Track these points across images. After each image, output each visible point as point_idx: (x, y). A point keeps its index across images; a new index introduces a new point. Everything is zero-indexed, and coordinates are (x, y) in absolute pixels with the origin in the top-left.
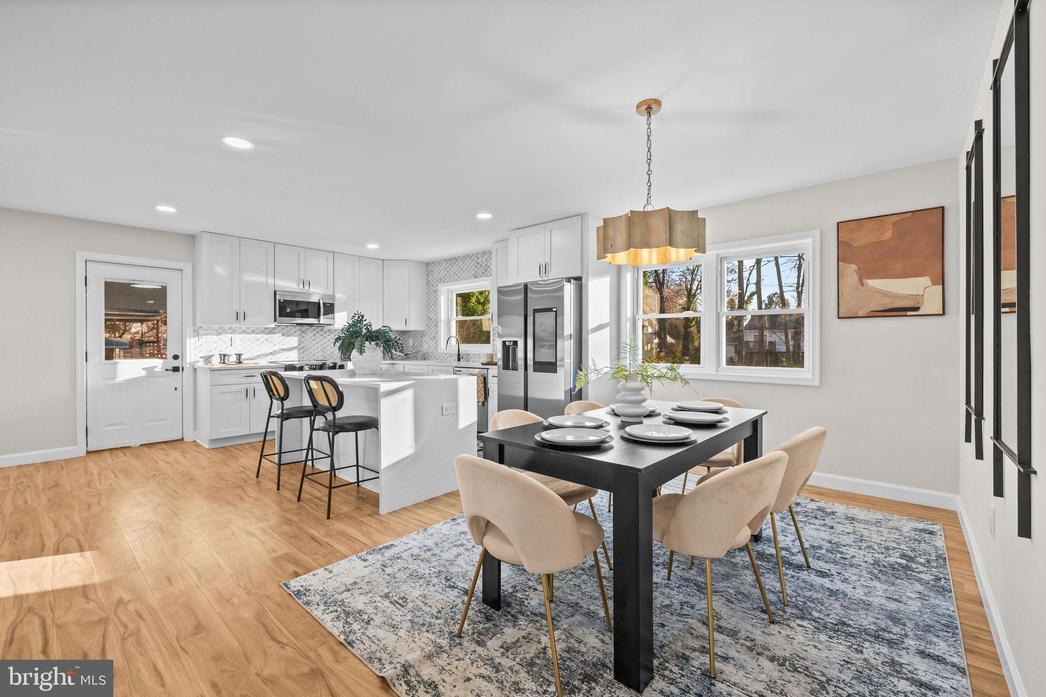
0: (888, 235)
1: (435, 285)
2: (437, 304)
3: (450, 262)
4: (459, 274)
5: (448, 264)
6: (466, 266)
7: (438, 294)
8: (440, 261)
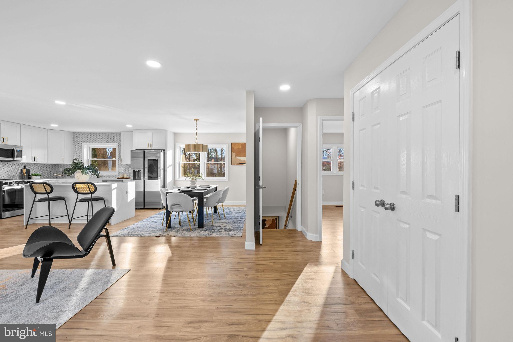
0: (240, 147)
1: (80, 144)
2: (82, 152)
3: (91, 134)
4: (97, 140)
5: (89, 135)
6: (101, 137)
7: (82, 148)
8: (84, 133)
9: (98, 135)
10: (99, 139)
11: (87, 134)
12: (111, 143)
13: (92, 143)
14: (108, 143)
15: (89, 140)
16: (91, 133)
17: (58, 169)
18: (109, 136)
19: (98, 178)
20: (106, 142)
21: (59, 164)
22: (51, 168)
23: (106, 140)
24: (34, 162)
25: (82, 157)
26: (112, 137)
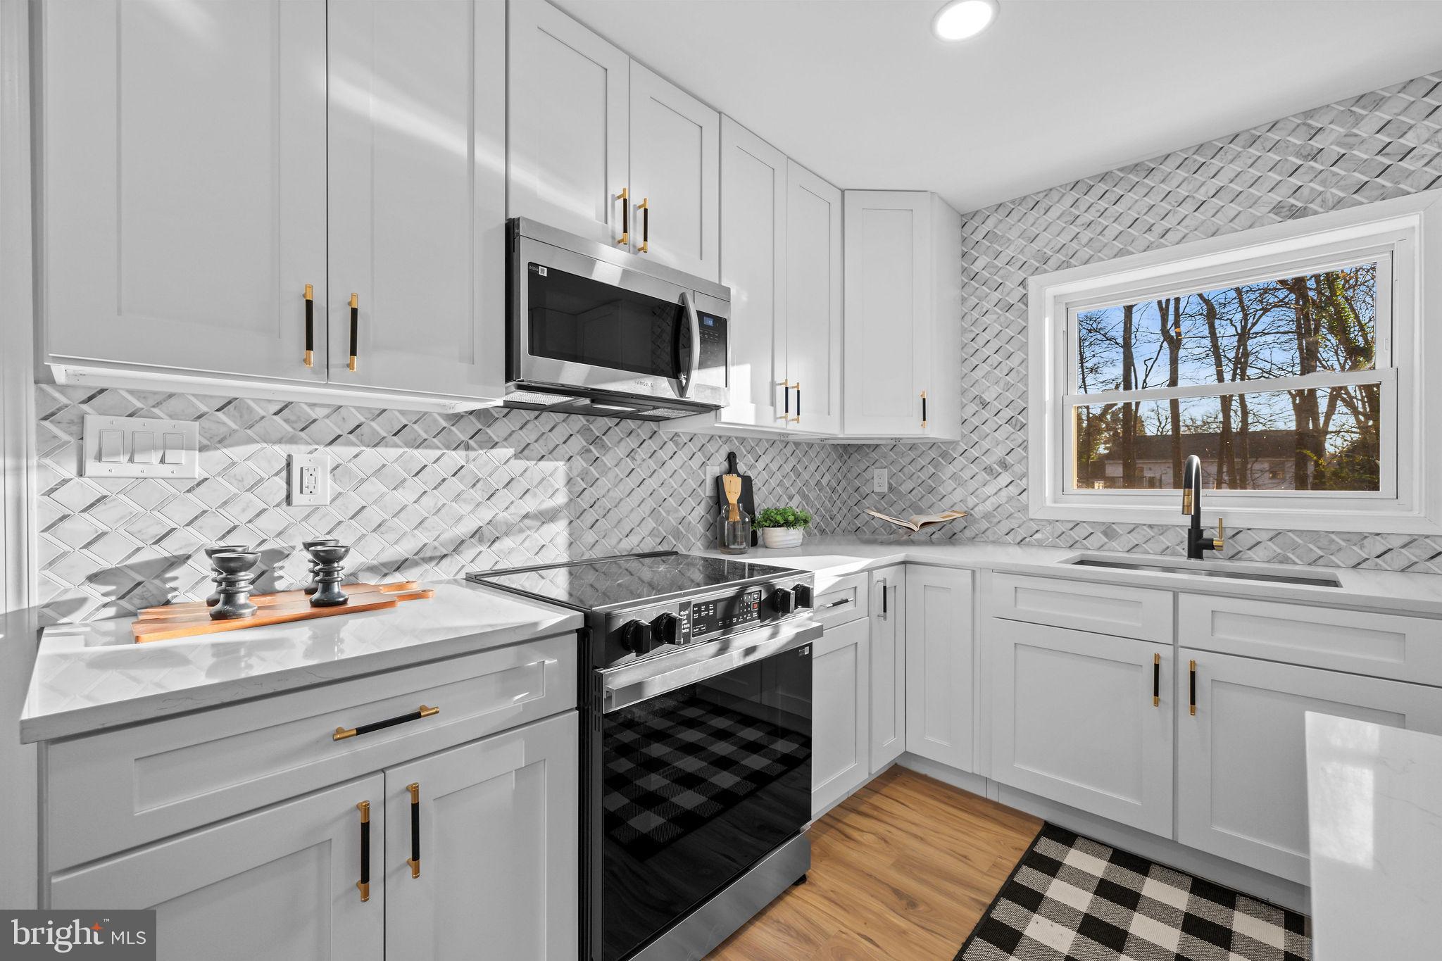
1: (1010, 284)
2: (1024, 347)
3: (1103, 187)
4: (1166, 224)
5: (1089, 199)
6: (1217, 182)
7: (1024, 315)
8: (1042, 195)
9: (1182, 173)
11: (1075, 195)
12: (1338, 204)
13: (1120, 253)
14: (1296, 213)
15: (1086, 236)
16: (1103, 178)
17: (867, 475)
18: (1316, 143)
20: (1277, 209)
21: (869, 446)
22: (835, 468)
23: (1276, 197)
24: (780, 426)
25: (1026, 385)
26: (1351, 147)
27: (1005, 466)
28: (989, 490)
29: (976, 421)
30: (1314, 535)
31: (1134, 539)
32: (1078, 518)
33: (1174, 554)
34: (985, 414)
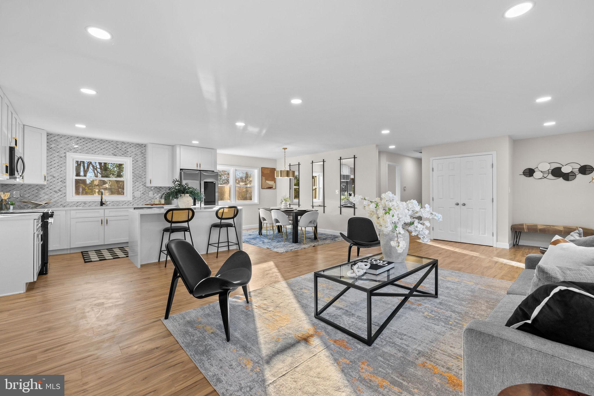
0: (269, 172)
1: (61, 152)
2: (65, 166)
3: (83, 140)
4: (96, 150)
5: (81, 141)
6: (104, 147)
7: (66, 159)
8: (70, 137)
9: (98, 143)
10: (99, 149)
11: (77, 139)
12: (120, 156)
14: (115, 155)
15: (80, 148)
16: (84, 138)
18: (118, 146)
19: (102, 206)
20: (113, 154)
23: (112, 152)
25: (66, 174)
26: (122, 148)
27: (60, 190)
28: (55, 196)
29: (51, 181)
30: (117, 201)
31: (90, 204)
32: (78, 201)
33: (97, 206)
34: (54, 179)
